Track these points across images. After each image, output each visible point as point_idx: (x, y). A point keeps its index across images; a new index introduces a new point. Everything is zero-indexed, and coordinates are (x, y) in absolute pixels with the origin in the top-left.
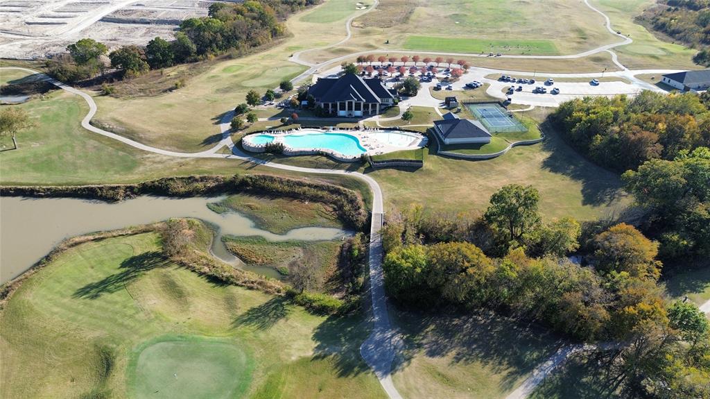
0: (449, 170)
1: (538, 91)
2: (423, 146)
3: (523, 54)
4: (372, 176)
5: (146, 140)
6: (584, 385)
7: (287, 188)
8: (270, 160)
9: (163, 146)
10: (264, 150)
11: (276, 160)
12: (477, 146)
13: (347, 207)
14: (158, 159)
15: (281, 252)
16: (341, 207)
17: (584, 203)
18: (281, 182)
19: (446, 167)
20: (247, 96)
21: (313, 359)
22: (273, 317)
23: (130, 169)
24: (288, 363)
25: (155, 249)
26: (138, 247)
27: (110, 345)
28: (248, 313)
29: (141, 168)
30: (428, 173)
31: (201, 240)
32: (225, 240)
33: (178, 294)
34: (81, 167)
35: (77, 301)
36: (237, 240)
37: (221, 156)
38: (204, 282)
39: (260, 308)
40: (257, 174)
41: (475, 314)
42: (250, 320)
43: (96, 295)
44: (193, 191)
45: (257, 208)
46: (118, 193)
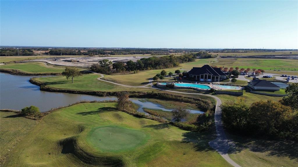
2: (242, 89)
4: (215, 96)
5: (119, 82)
7: (174, 97)
8: (168, 89)
9: (125, 84)
10: (165, 86)
11: (170, 89)
12: (273, 91)
14: (122, 87)
16: (200, 104)
19: (256, 97)
20: (161, 72)
21: (182, 142)
22: (162, 127)
23: (111, 89)
24: (168, 141)
25: (113, 107)
26: (107, 105)
27: (85, 126)
28: (150, 125)
29: (115, 89)
30: (246, 97)
31: (133, 107)
32: (144, 109)
33: (119, 118)
34: (93, 87)
35: (77, 115)
36: (149, 109)
37: (147, 88)
38: (132, 116)
39: (156, 125)
40: (161, 93)
41: (281, 141)
42: (151, 127)
43: (85, 115)
44: (134, 96)
45: (160, 102)
46: (104, 94)
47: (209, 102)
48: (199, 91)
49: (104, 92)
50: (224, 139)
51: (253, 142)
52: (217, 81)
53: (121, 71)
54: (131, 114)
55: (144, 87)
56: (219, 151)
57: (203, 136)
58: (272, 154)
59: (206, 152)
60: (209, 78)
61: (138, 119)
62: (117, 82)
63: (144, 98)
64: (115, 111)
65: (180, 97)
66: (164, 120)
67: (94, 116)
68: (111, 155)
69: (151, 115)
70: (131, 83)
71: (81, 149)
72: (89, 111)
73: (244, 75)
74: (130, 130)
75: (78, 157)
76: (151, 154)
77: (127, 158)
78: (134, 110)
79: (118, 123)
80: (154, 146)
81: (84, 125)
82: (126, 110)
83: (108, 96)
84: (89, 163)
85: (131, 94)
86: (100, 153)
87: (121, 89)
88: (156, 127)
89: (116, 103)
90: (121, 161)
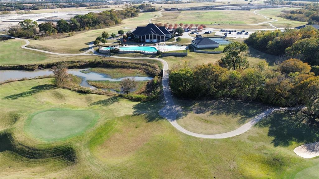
4: (162, 59)
5: (52, 50)
8: (113, 55)
9: (60, 52)
10: (109, 52)
11: (115, 55)
12: (213, 48)
14: (57, 56)
15: (117, 85)
16: (147, 70)
19: (199, 56)
20: (102, 34)
21: (133, 116)
22: (111, 102)
23: (42, 60)
24: (118, 117)
25: (50, 83)
26: (42, 82)
27: (19, 113)
28: (98, 102)
29: (48, 59)
30: (190, 57)
31: (75, 81)
32: (88, 81)
33: (60, 97)
34: (18, 60)
35: (4, 100)
36: (94, 81)
37: (88, 55)
38: (75, 93)
39: (104, 101)
40: (106, 60)
41: (220, 99)
42: (99, 104)
43: (15, 98)
44: (73, 66)
45: (105, 71)
46: (35, 67)
47: (157, 66)
48: (146, 55)
49: (34, 65)
50: (172, 106)
51: (197, 104)
52: (163, 41)
53: (52, 34)
54: (73, 90)
55: (84, 54)
56: (168, 119)
57: (153, 105)
58: (212, 114)
59: (157, 122)
60: (155, 38)
61: (83, 96)
62: (50, 50)
63: (86, 68)
64: (54, 89)
65: (127, 63)
66: (113, 93)
67: (28, 99)
68: (59, 144)
69: (97, 89)
70: (67, 49)
71: (20, 144)
72: (20, 92)
73: (188, 31)
74: (76, 111)
75: (19, 153)
76: (103, 134)
77: (78, 144)
78: (76, 85)
79: (60, 104)
80: (105, 125)
81: (17, 112)
82: (67, 86)
83: (41, 69)
84: (34, 158)
85: (70, 65)
86: (46, 145)
87: (56, 60)
88: (105, 103)
89: (52, 78)
90: (71, 149)
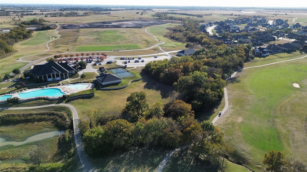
0: (107, 96)
1: (136, 62)
2: (93, 87)
3: (127, 50)
4: (70, 104)
6: (180, 165)
7: (23, 118)
8: (11, 106)
10: (7, 102)
11: (15, 106)
12: (117, 84)
13: (59, 120)
15: (24, 150)
16: (56, 121)
17: (163, 98)
18: (19, 115)
19: (105, 94)
30: (97, 98)
40: (4, 114)
47: (65, 115)
50: (88, 171)
52: (66, 78)
60: (58, 76)
65: (31, 115)
66: (21, 165)
73: (90, 62)
